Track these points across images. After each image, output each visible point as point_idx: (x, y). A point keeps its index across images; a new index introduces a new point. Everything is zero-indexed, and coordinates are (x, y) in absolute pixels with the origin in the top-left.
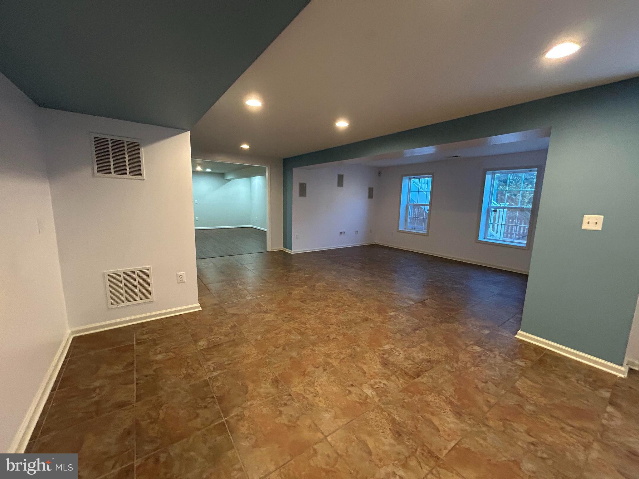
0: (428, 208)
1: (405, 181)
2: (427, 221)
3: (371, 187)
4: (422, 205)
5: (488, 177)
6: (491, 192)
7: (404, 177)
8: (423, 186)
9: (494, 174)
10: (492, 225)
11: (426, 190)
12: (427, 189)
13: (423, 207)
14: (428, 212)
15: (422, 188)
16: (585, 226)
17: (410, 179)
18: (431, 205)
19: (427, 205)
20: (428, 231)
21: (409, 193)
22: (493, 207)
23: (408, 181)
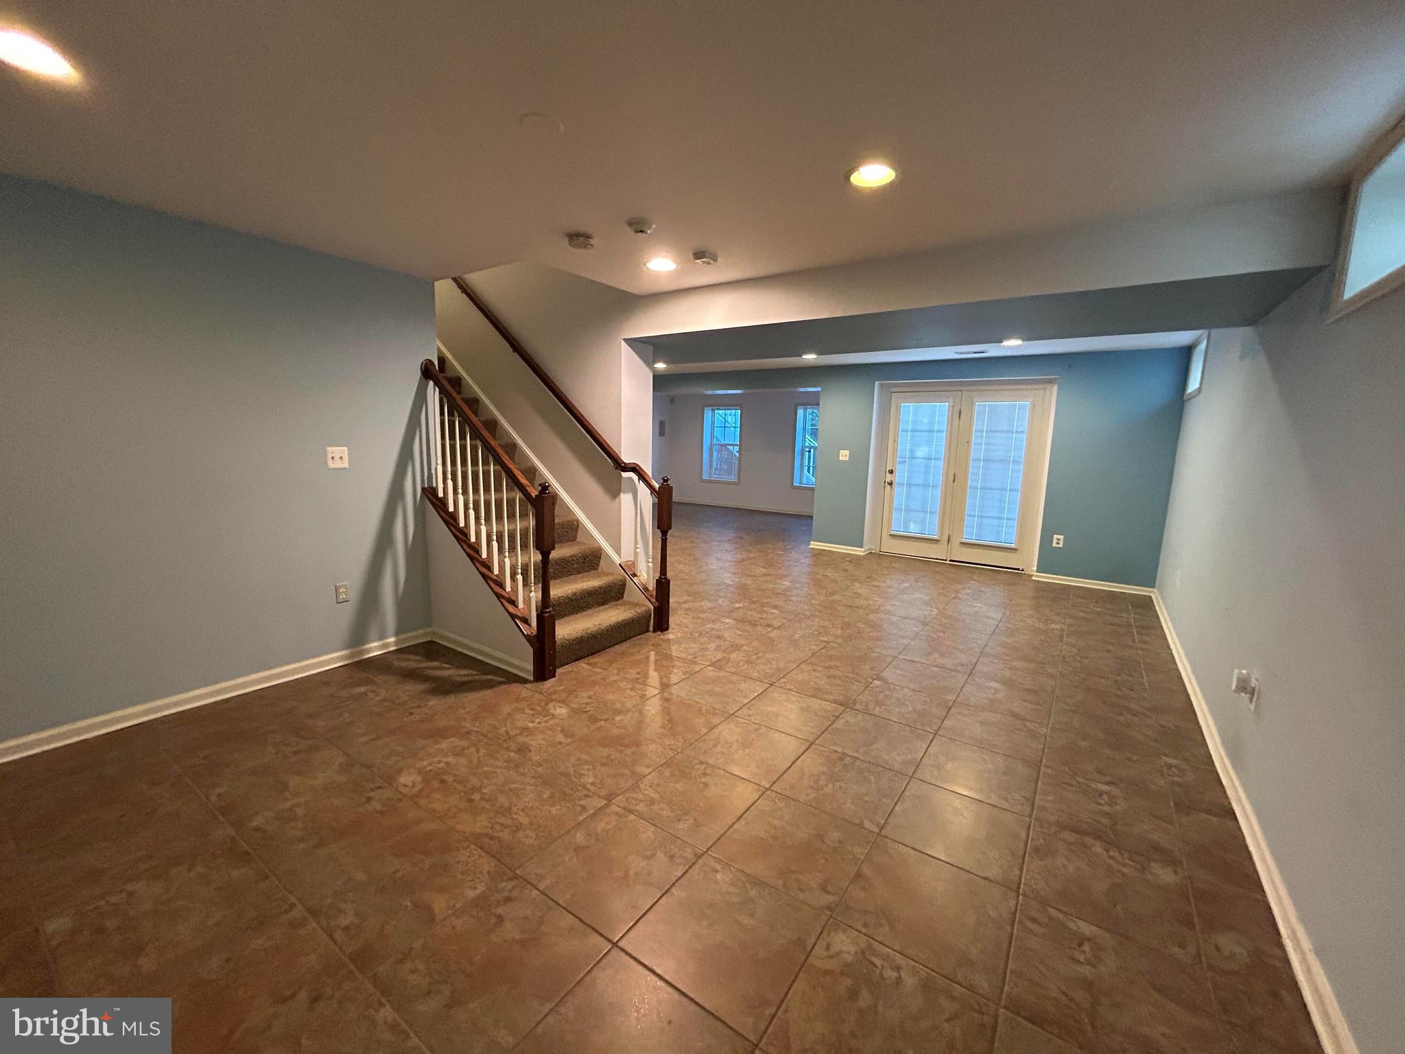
0: (737, 448)
1: (708, 413)
2: (736, 465)
3: (662, 419)
4: (730, 445)
5: (800, 412)
6: (804, 429)
7: (706, 408)
8: (730, 420)
9: (805, 410)
10: (806, 467)
11: (734, 425)
12: (735, 423)
13: (730, 448)
14: (737, 454)
15: (728, 423)
16: (841, 458)
17: (713, 410)
18: (740, 446)
19: (736, 445)
20: (739, 478)
21: (713, 428)
22: (807, 447)
23: (710, 413)
